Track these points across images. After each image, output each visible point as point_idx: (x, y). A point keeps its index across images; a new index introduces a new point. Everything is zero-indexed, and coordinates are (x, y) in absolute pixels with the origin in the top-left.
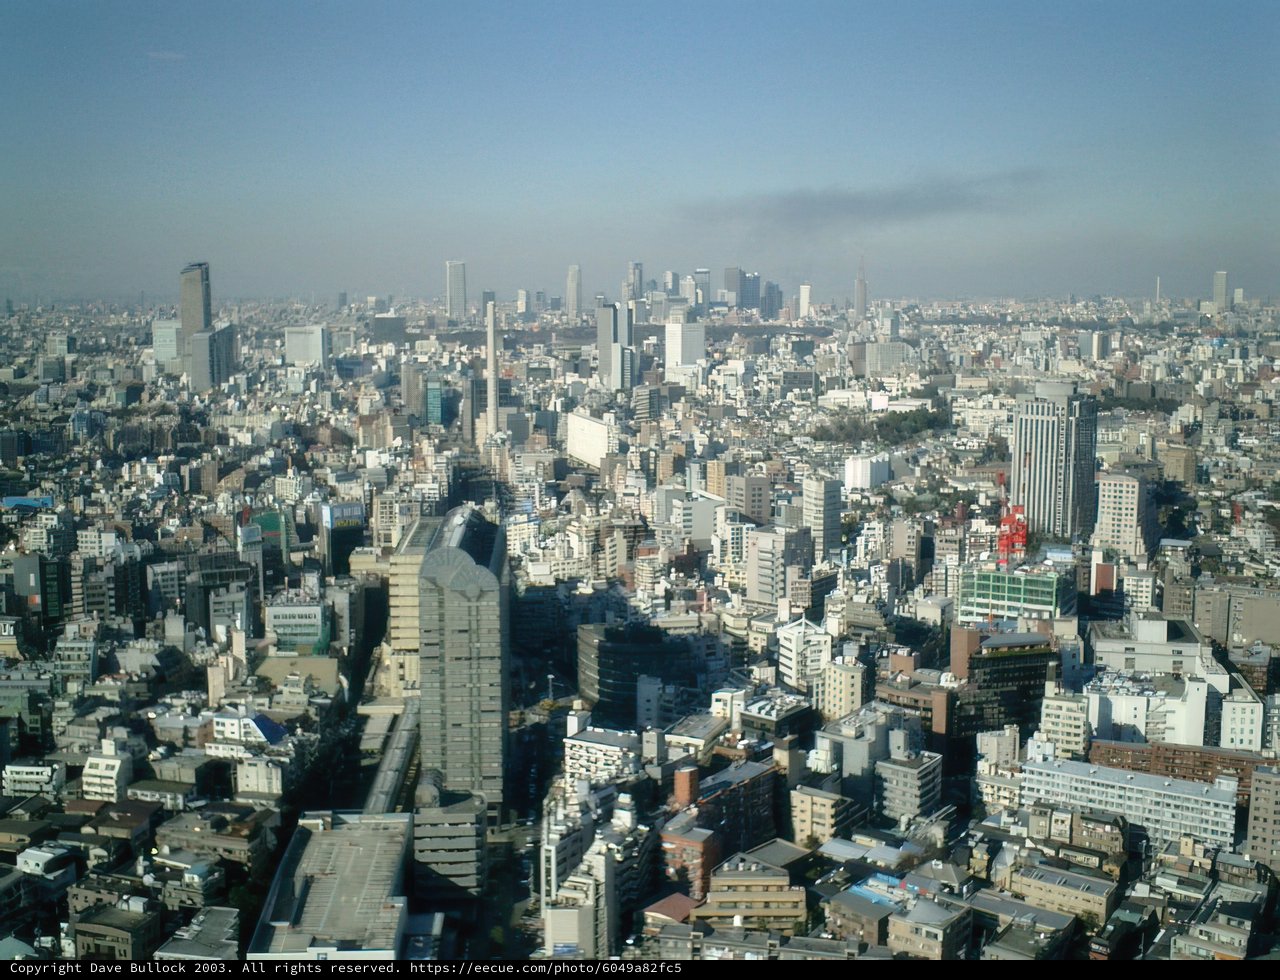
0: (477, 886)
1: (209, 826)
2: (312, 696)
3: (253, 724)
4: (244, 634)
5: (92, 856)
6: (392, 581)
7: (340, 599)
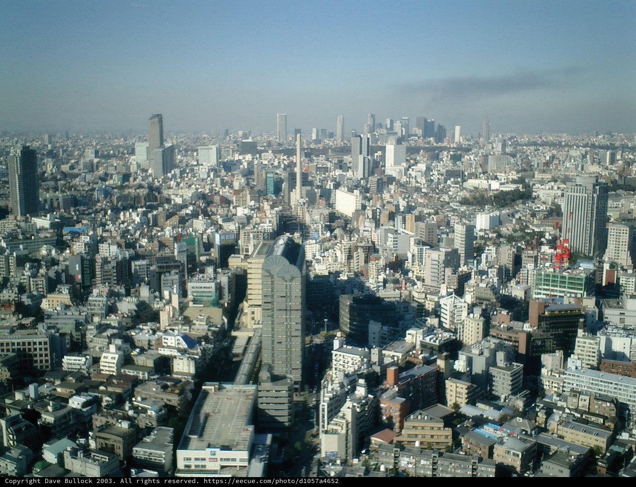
0: (289, 421)
1: (160, 388)
2: (210, 326)
3: (181, 339)
4: (177, 295)
5: (104, 401)
6: (249, 271)
7: (224, 280)
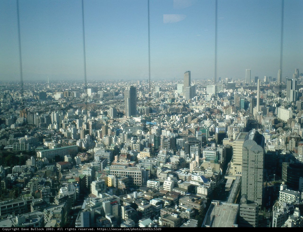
0: (255, 225)
1: (191, 200)
2: (214, 173)
4: (198, 156)
5: (165, 203)
6: (233, 147)
7: (220, 150)
